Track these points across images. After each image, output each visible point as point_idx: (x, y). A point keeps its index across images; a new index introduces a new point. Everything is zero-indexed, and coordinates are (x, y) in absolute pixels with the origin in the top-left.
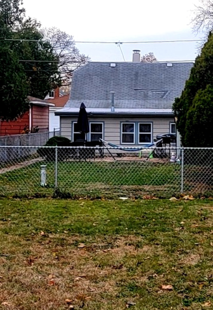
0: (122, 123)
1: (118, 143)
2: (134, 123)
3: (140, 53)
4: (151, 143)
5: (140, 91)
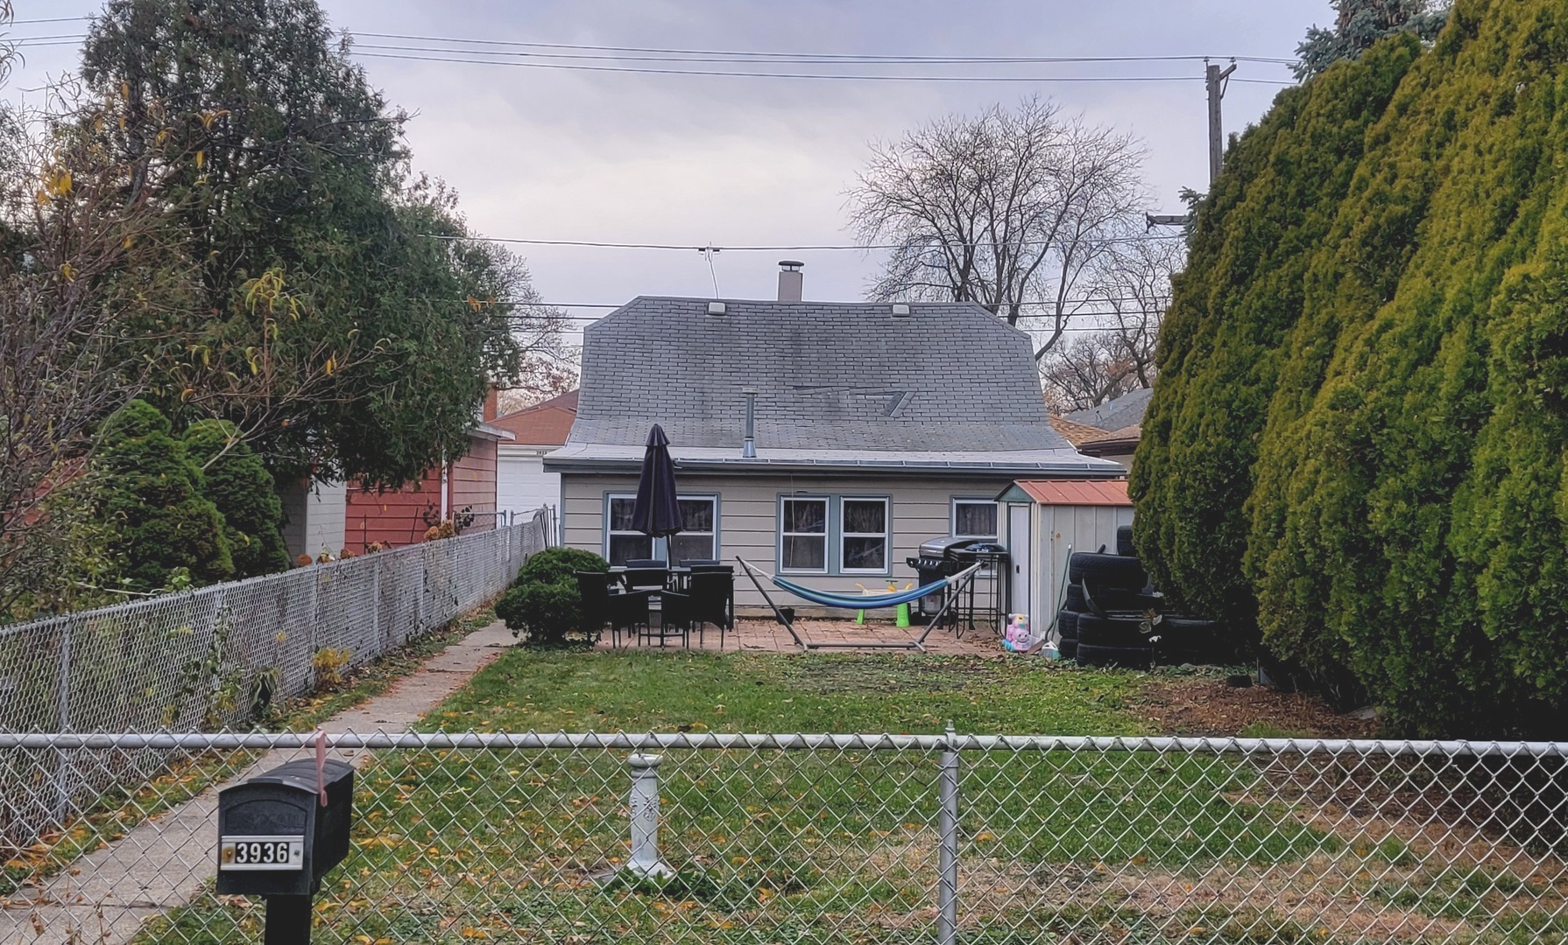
0: (783, 499)
2: (827, 500)
4: (884, 571)
5: (812, 391)
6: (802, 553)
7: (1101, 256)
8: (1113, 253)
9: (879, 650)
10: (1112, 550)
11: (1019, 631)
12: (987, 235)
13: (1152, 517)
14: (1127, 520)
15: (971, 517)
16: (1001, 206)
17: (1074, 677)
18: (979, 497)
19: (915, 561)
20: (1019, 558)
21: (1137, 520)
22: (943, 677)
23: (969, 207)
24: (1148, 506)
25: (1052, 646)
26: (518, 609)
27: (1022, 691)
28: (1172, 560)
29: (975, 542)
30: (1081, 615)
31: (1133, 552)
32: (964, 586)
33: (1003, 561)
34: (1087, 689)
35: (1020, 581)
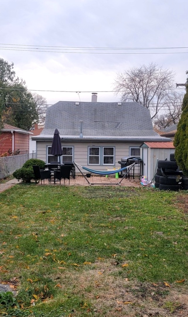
0: (89, 147)
1: (86, 164)
2: (100, 147)
3: (97, 95)
4: (113, 164)
5: (98, 122)
6: (94, 160)
7: (166, 97)
8: (168, 96)
9: (109, 185)
10: (169, 160)
11: (145, 180)
12: (142, 92)
13: (180, 151)
14: (173, 152)
15: (134, 151)
16: (145, 86)
17: (159, 193)
18: (136, 147)
19: (120, 162)
20: (145, 162)
21: (176, 152)
22: (124, 193)
23: (138, 86)
24: (179, 148)
25: (153, 184)
26: (18, 174)
27: (145, 198)
28: (186, 163)
29: (135, 157)
30: (161, 177)
31: (175, 160)
32: (131, 168)
33: (141, 162)
34: (162, 197)
35: (145, 167)
